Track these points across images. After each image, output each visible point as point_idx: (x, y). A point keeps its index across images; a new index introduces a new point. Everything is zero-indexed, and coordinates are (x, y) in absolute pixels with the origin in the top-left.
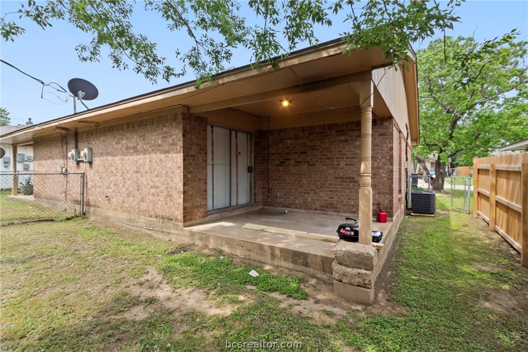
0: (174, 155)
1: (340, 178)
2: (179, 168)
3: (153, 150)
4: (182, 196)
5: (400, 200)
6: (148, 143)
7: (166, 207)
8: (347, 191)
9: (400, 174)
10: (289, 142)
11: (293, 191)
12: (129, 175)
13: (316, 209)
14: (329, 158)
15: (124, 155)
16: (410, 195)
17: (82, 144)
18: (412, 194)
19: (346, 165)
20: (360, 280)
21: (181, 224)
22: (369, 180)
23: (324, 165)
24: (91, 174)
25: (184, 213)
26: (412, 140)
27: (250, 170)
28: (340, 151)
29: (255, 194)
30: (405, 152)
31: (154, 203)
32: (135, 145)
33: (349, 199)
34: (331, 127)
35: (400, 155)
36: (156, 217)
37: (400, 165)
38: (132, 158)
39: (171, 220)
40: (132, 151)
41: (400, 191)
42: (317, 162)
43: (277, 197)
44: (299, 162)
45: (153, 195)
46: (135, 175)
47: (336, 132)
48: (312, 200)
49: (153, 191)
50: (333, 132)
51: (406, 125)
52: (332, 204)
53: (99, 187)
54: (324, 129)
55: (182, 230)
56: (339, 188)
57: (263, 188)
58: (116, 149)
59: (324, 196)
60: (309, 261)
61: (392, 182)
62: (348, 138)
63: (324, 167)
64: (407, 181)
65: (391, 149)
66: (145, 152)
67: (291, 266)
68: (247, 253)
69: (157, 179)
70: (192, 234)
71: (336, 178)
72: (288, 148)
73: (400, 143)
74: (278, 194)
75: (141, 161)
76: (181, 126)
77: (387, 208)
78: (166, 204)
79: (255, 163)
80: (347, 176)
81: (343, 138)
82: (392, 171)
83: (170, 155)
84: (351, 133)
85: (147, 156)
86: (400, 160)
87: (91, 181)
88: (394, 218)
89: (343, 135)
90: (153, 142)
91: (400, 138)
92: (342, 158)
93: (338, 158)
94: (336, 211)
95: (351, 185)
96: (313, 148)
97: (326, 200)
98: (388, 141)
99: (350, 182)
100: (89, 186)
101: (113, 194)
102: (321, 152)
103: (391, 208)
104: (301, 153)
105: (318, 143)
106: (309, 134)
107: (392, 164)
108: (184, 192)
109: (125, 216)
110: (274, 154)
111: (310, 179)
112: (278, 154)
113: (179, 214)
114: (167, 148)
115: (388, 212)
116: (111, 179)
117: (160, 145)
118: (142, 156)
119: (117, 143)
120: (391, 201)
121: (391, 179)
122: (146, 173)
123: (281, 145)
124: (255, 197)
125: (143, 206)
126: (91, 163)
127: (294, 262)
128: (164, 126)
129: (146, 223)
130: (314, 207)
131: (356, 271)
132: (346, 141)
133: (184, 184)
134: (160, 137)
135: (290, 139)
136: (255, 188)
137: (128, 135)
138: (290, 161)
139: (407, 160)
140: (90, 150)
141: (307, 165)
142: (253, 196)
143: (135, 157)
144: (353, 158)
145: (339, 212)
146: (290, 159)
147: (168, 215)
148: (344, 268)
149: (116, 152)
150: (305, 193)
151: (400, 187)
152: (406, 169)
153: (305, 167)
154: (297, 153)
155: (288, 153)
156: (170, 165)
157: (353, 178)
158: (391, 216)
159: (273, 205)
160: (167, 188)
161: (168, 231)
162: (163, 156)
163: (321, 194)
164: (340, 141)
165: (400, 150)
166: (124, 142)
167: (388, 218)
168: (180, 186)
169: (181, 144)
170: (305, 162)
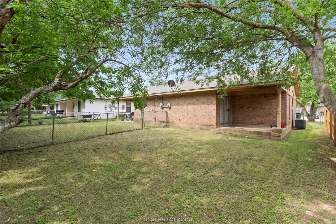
0: (212, 106)
1: (266, 113)
2: (214, 110)
3: (202, 104)
4: (215, 118)
5: (289, 122)
6: (200, 102)
7: (208, 122)
8: (268, 118)
9: (289, 112)
10: (244, 100)
11: (246, 118)
12: (190, 112)
13: (256, 125)
14: (261, 106)
15: (188, 105)
16: (294, 121)
17: (165, 101)
18: (295, 120)
19: (268, 108)
20: (278, 135)
21: (215, 127)
22: (280, 112)
23: (259, 108)
24: (170, 112)
25: (216, 123)
26: (296, 96)
27: (228, 110)
28: (266, 104)
29: (230, 119)
30: (292, 103)
31: (203, 121)
32: (194, 102)
33: (269, 120)
34: (262, 95)
35: (290, 104)
36: (204, 125)
37: (289, 108)
38: (192, 106)
39: (210, 126)
40: (192, 104)
41: (289, 119)
42: (256, 107)
43: (239, 120)
44: (248, 107)
45: (202, 118)
46: (194, 112)
47: (264, 97)
48: (254, 121)
49: (202, 117)
50: (263, 97)
51: (293, 91)
52: (262, 122)
53: (174, 116)
54: (259, 95)
55: (215, 129)
56: (265, 117)
57: (233, 117)
58: (184, 103)
59: (259, 120)
60: (263, 134)
61: (286, 114)
62: (269, 99)
63: (259, 109)
64: (293, 115)
65: (286, 103)
66: (198, 104)
67: (257, 135)
68: (241, 133)
69: (204, 113)
70: (220, 130)
71: (264, 113)
72: (243, 102)
73: (290, 100)
74: (239, 119)
75: (197, 108)
76: (215, 97)
77: (284, 123)
78: (208, 121)
79: (230, 108)
80: (269, 112)
81: (267, 99)
82: (286, 111)
83: (210, 106)
84: (270, 97)
85: (199, 106)
86: (290, 107)
87: (170, 114)
88: (287, 127)
89: (267, 98)
90: (202, 101)
91: (289, 98)
92: (267, 106)
93: (265, 106)
94: (264, 125)
95: (270, 115)
96: (254, 102)
97: (260, 121)
98: (284, 100)
99: (270, 114)
100: (169, 116)
101: (182, 119)
102: (258, 104)
103: (286, 123)
104: (249, 104)
105: (257, 100)
106: (253, 97)
107: (286, 108)
108: (216, 117)
109: (188, 126)
110: (237, 104)
111: (253, 114)
112: (239, 104)
113: (214, 124)
114: (209, 103)
115: (285, 125)
116: (181, 113)
117: (205, 102)
118: (197, 106)
119: (184, 101)
120: (286, 121)
121: (286, 113)
122: (199, 111)
123: (240, 101)
124: (230, 121)
125: (197, 122)
126: (170, 108)
127: (257, 134)
128: (208, 96)
129: (199, 127)
130: (255, 123)
131: (277, 133)
132: (268, 100)
133: (216, 115)
134: (206, 100)
135: (245, 99)
136: (230, 117)
137: (190, 99)
138: (245, 107)
139: (293, 106)
140: (170, 103)
141: (252, 108)
142: (229, 120)
143: (194, 106)
144: (271, 106)
145: (265, 125)
146: (244, 106)
147: (209, 124)
148: (274, 133)
149: (183, 104)
150: (251, 119)
151: (289, 117)
152: (292, 110)
153: (251, 109)
154: (247, 104)
155: (244, 104)
156: (210, 109)
157: (271, 113)
158: (286, 126)
159: (237, 124)
160: (209, 116)
161: (209, 129)
162: (207, 106)
163: (258, 119)
164: (266, 100)
165: (290, 102)
166: (188, 101)
167: (285, 127)
168: (215, 115)
169: (215, 102)
170: (251, 107)
